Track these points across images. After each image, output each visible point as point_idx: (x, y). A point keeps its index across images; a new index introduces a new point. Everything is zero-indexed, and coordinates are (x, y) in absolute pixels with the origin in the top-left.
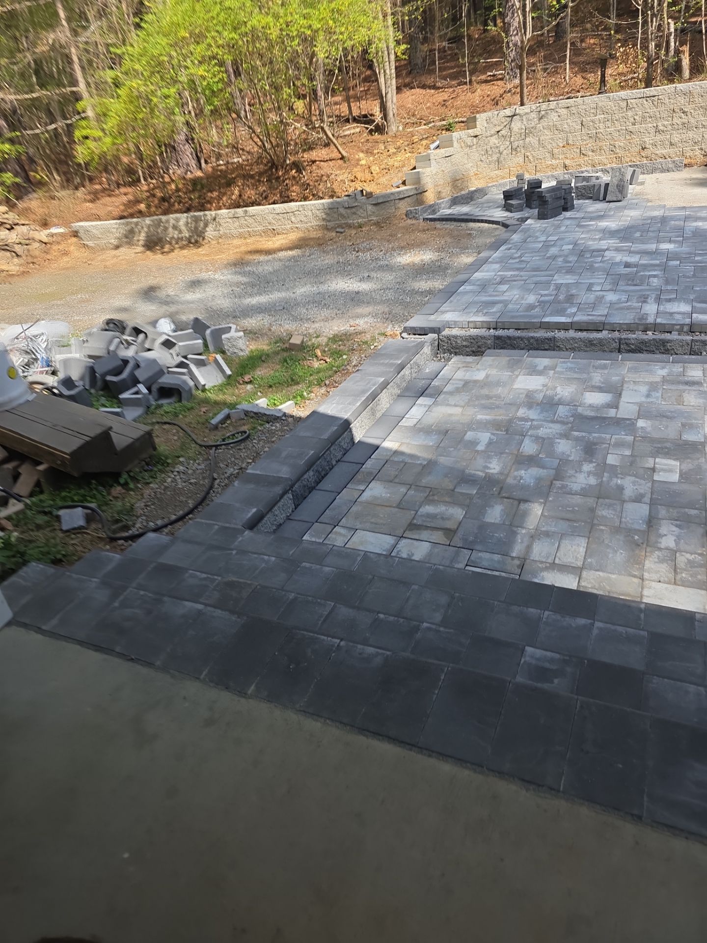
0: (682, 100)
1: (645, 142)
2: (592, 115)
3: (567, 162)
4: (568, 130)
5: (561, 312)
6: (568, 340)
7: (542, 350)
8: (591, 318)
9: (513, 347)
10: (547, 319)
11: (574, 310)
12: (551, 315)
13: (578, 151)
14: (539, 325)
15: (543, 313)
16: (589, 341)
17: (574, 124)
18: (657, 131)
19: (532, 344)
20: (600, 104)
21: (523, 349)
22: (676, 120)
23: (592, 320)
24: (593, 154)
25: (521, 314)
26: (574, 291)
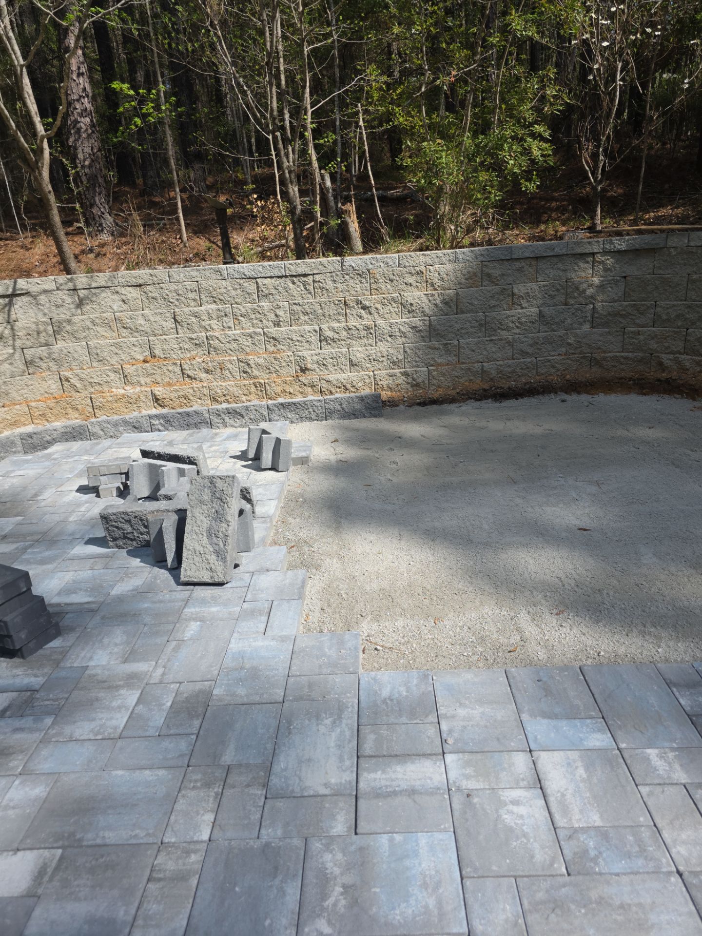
0: (356, 286)
1: (303, 358)
2: (193, 303)
3: (159, 391)
4: (149, 330)
13: (178, 370)
17: (158, 318)
18: (323, 339)
20: (204, 283)
22: (353, 322)
24: (210, 377)
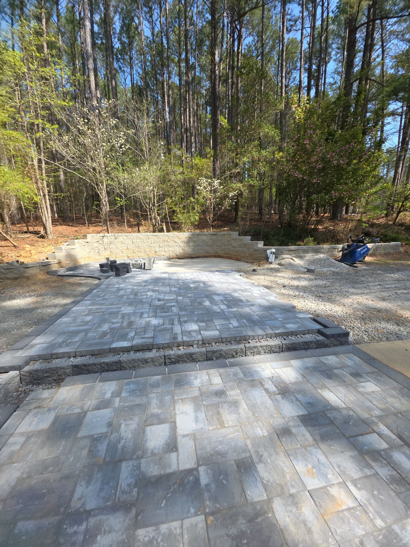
5: (124, 337)
6: (130, 361)
7: (112, 371)
8: (144, 340)
9: (89, 372)
10: (114, 345)
11: (132, 334)
12: (118, 340)
14: (108, 350)
15: (112, 339)
16: (145, 360)
19: (104, 368)
21: (97, 372)
23: (145, 342)
25: (96, 341)
26: (133, 318)
